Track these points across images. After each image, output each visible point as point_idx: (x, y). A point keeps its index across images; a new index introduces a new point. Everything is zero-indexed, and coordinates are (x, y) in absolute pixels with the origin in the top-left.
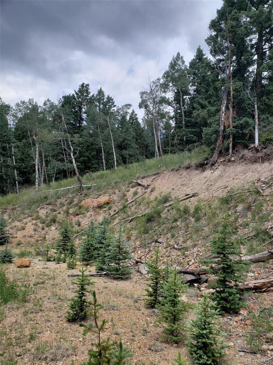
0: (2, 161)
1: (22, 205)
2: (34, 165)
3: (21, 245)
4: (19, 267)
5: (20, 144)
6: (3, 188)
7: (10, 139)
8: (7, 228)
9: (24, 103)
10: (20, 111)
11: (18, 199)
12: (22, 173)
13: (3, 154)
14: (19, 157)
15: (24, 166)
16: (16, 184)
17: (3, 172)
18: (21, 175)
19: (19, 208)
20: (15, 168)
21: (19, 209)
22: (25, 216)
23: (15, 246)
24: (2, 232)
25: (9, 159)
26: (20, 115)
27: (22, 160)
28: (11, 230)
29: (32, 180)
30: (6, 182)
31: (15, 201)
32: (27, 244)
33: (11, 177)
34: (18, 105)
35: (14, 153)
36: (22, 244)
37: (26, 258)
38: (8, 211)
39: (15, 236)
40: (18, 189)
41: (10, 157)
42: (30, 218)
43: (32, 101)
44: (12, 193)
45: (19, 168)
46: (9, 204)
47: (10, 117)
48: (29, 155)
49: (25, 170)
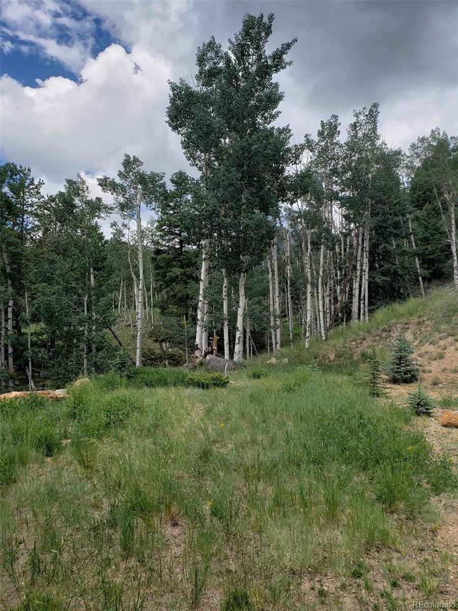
0: (395, 247)
1: (435, 317)
2: (449, 246)
3: (440, 385)
4: (445, 426)
5: (420, 213)
6: (399, 291)
7: (404, 208)
8: (413, 356)
9: (422, 140)
10: (418, 156)
11: (426, 306)
12: (427, 262)
13: (395, 234)
14: (420, 235)
15: (430, 249)
16: (418, 281)
17: (398, 264)
18: (426, 266)
19: (429, 321)
20: (416, 254)
21: (430, 324)
22: (441, 335)
23: (430, 386)
24: (406, 361)
25: (405, 241)
26: (417, 164)
27: (426, 240)
28: (420, 359)
29: (446, 273)
30: (404, 280)
31: (421, 310)
32: (451, 385)
33: (411, 270)
34: (413, 146)
35: (413, 230)
36: (441, 383)
37: (454, 410)
38: (411, 326)
39: (428, 368)
40: (423, 290)
41: (408, 238)
42: (450, 339)
43: (436, 133)
44: (414, 296)
45: (422, 254)
46: (412, 315)
47: (402, 170)
48: (437, 229)
49: (432, 257)
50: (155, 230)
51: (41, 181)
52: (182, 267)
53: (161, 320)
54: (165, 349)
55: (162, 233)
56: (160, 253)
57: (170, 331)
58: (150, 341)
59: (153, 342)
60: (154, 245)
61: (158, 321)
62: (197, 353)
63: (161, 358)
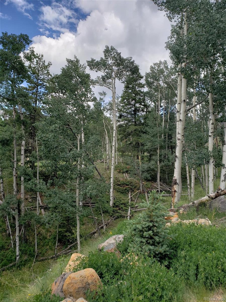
50: (119, 103)
51: (50, 63)
52: (136, 126)
53: (121, 159)
54: (125, 178)
55: (124, 104)
56: (122, 117)
57: (128, 166)
58: (116, 172)
59: (117, 173)
60: (119, 112)
61: (119, 160)
62: (176, 188)
63: (124, 184)
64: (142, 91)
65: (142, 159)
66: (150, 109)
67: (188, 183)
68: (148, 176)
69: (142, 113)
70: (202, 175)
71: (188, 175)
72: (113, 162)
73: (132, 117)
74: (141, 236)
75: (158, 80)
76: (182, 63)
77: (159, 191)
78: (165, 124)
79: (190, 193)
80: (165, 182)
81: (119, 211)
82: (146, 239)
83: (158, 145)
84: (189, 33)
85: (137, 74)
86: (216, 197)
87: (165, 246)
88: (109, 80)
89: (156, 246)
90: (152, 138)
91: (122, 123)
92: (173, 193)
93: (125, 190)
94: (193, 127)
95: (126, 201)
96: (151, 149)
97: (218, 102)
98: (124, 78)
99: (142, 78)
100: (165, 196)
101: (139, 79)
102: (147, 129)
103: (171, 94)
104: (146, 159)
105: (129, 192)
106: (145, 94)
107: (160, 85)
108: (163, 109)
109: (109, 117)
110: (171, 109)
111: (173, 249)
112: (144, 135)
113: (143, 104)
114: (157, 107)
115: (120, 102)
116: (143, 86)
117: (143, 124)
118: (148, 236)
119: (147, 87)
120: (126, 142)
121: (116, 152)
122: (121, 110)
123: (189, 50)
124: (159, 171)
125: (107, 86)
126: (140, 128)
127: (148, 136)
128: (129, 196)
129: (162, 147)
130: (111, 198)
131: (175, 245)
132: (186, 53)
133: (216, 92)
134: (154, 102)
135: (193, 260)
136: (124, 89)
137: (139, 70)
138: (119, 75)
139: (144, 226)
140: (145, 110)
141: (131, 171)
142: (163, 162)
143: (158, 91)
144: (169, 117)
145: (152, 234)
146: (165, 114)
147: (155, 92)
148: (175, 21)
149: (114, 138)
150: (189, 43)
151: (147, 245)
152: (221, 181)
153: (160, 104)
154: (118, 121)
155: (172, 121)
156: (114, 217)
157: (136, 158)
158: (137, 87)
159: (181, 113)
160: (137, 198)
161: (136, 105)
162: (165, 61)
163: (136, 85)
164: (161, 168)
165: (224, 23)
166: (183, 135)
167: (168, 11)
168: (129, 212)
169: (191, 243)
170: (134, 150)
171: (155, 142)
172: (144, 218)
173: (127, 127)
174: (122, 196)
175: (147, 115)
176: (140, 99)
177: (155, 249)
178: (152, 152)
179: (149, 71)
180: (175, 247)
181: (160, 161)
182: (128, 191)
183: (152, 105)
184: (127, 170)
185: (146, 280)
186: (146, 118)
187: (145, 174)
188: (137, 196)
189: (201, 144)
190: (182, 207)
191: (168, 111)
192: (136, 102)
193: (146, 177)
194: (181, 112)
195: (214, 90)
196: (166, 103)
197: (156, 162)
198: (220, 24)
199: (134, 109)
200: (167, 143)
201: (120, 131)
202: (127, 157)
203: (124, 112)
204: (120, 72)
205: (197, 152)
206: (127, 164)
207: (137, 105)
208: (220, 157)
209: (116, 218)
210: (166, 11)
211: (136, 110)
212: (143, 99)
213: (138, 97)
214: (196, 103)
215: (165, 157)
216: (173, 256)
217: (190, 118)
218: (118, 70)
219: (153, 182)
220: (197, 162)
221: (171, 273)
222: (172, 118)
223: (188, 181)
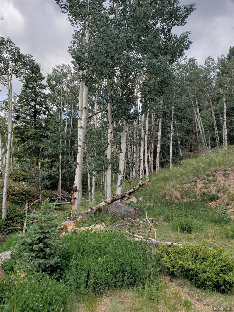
52: (36, 129)
53: (17, 165)
54: (22, 187)
55: (22, 104)
56: (20, 118)
57: (25, 174)
58: (11, 180)
59: (13, 181)
60: (16, 112)
61: (15, 166)
62: (76, 195)
63: (19, 194)
64: (44, 92)
65: (43, 165)
66: (52, 113)
67: (89, 190)
68: (49, 184)
69: (44, 116)
70: (103, 181)
71: (89, 181)
72: (7, 169)
73: (32, 119)
74: (31, 250)
75: (60, 84)
76: (83, 70)
77: (60, 199)
78: (67, 129)
79: (91, 199)
80: (66, 189)
81: (12, 224)
82: (36, 253)
83: (60, 151)
84: (90, 42)
85: (38, 74)
86: (112, 202)
87: (56, 258)
88: (4, 76)
89: (48, 259)
90: (54, 144)
91: (20, 124)
92: (73, 200)
93: (21, 200)
94: (94, 135)
95: (22, 212)
96: (52, 155)
97: (116, 112)
98: (22, 75)
99: (43, 79)
100: (65, 204)
101: (40, 80)
102: (48, 133)
103: (74, 100)
104: (46, 166)
105: (25, 203)
106: (47, 96)
107: (63, 89)
108: (66, 113)
109: (4, 117)
110: (74, 115)
111: (65, 259)
112: (45, 140)
113: (44, 106)
114: (60, 112)
115: (18, 101)
116: (44, 88)
117: (44, 128)
118: (37, 249)
119: (49, 89)
120: (25, 146)
121: (11, 157)
122: (19, 110)
123: (89, 58)
124: (61, 179)
125: (2, 82)
126: (41, 131)
127: (49, 141)
128: (26, 207)
129: (64, 154)
130: (3, 211)
131: (67, 255)
132: (87, 61)
133: (114, 103)
134: (56, 105)
135: (85, 267)
136: (22, 87)
137: (40, 70)
138: (17, 72)
139: (34, 239)
140: (47, 113)
141: (29, 179)
142: (66, 168)
143: (61, 95)
144: (72, 123)
145: (43, 246)
146: (68, 119)
147: (57, 95)
148: (78, 27)
149: (9, 141)
150: (90, 52)
151: (36, 259)
152: (118, 187)
153: (63, 109)
154: (14, 122)
155: (75, 127)
156: (6, 231)
157: (35, 164)
158: (37, 88)
159: (82, 120)
160: (35, 208)
161: (36, 107)
162: (69, 65)
163: (37, 85)
164: (63, 175)
165: (121, 40)
166: (84, 142)
167: (70, 16)
168: (25, 224)
169: (84, 251)
170: (34, 156)
171: (57, 148)
172: (35, 230)
173: (26, 130)
174: (17, 208)
175: (48, 118)
176: (41, 100)
177: (45, 262)
178: (54, 158)
179: (51, 73)
180: (68, 257)
181: (63, 167)
182: (25, 201)
183: (55, 108)
184: (24, 177)
185: (31, 298)
186: (48, 121)
187: (46, 182)
188: (35, 206)
189: (101, 151)
190: (80, 214)
191: (71, 117)
192: (36, 104)
193: (46, 185)
194: (83, 118)
195: (113, 100)
196: (69, 108)
197: (58, 169)
198: (117, 40)
199: (34, 111)
200: (70, 149)
201: (18, 133)
202: (25, 163)
203: (22, 113)
204: (19, 69)
205: (97, 159)
206: (24, 171)
207: (38, 107)
208: (117, 164)
209: (9, 233)
210: (68, 15)
211: (36, 112)
212: (44, 101)
213: (39, 98)
214: (98, 111)
215: (67, 163)
216: (65, 267)
217: (92, 126)
218: (16, 66)
219: (53, 189)
220: (97, 169)
221: (61, 285)
222: (75, 124)
223: (89, 187)
